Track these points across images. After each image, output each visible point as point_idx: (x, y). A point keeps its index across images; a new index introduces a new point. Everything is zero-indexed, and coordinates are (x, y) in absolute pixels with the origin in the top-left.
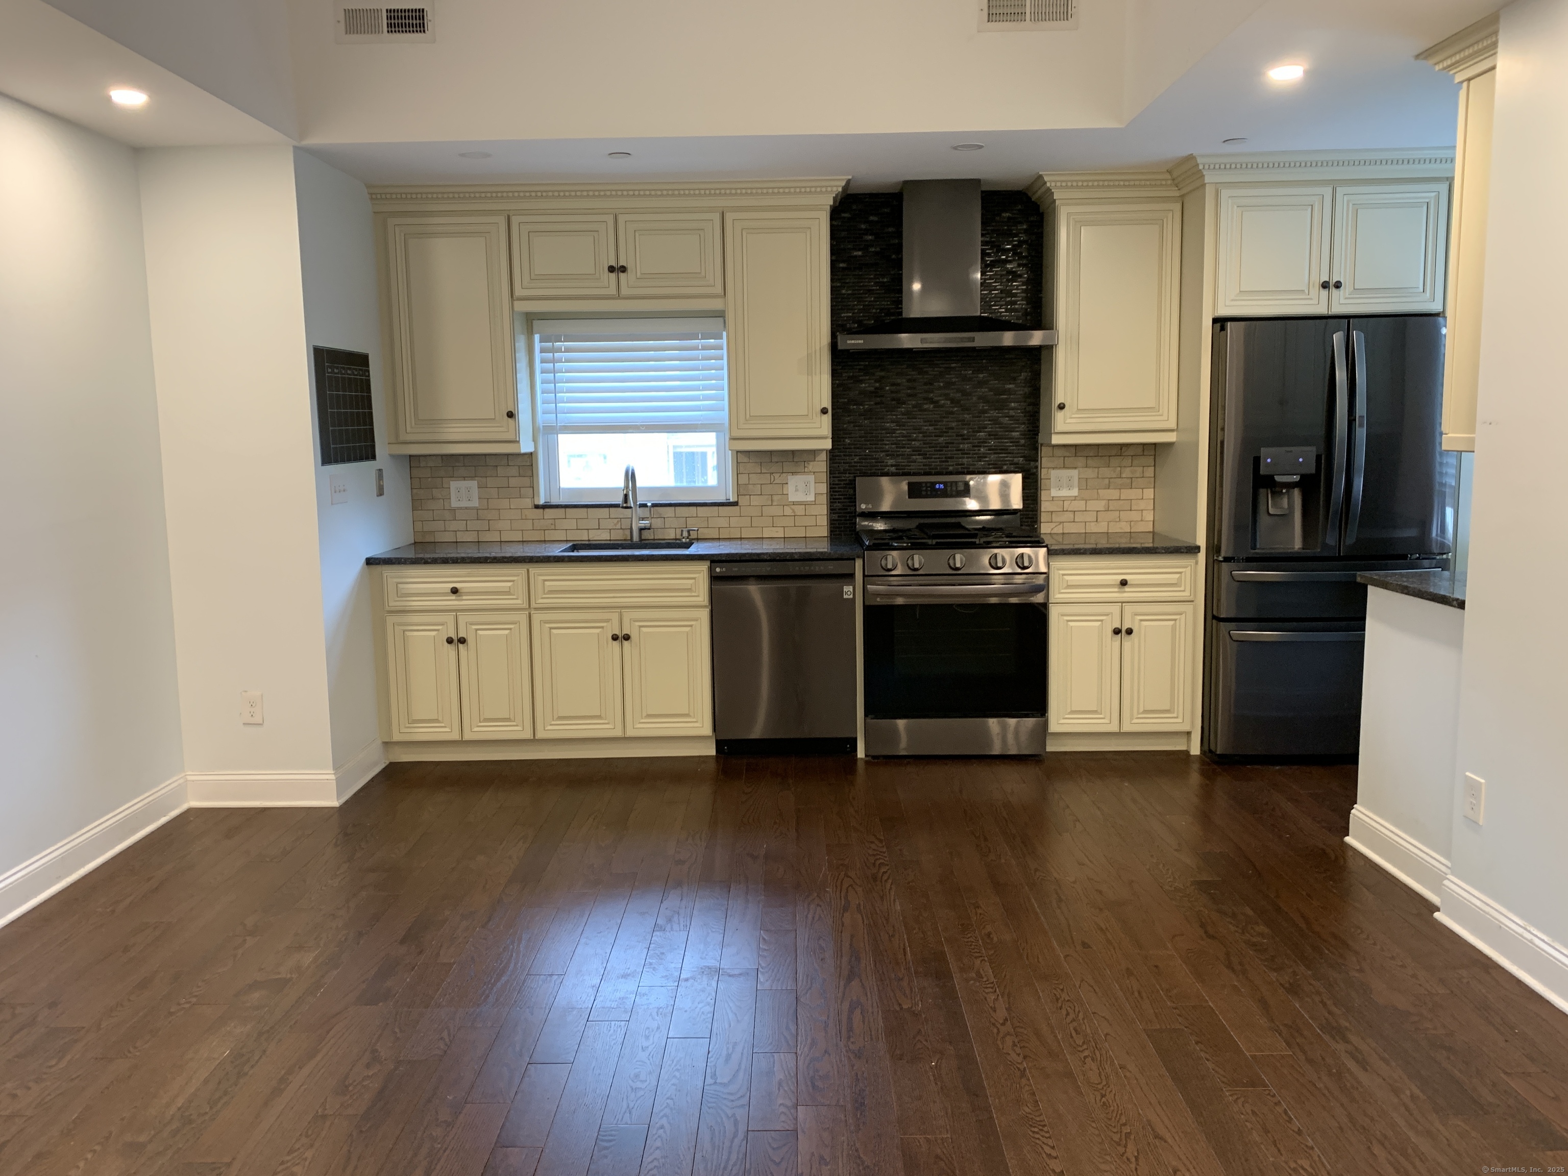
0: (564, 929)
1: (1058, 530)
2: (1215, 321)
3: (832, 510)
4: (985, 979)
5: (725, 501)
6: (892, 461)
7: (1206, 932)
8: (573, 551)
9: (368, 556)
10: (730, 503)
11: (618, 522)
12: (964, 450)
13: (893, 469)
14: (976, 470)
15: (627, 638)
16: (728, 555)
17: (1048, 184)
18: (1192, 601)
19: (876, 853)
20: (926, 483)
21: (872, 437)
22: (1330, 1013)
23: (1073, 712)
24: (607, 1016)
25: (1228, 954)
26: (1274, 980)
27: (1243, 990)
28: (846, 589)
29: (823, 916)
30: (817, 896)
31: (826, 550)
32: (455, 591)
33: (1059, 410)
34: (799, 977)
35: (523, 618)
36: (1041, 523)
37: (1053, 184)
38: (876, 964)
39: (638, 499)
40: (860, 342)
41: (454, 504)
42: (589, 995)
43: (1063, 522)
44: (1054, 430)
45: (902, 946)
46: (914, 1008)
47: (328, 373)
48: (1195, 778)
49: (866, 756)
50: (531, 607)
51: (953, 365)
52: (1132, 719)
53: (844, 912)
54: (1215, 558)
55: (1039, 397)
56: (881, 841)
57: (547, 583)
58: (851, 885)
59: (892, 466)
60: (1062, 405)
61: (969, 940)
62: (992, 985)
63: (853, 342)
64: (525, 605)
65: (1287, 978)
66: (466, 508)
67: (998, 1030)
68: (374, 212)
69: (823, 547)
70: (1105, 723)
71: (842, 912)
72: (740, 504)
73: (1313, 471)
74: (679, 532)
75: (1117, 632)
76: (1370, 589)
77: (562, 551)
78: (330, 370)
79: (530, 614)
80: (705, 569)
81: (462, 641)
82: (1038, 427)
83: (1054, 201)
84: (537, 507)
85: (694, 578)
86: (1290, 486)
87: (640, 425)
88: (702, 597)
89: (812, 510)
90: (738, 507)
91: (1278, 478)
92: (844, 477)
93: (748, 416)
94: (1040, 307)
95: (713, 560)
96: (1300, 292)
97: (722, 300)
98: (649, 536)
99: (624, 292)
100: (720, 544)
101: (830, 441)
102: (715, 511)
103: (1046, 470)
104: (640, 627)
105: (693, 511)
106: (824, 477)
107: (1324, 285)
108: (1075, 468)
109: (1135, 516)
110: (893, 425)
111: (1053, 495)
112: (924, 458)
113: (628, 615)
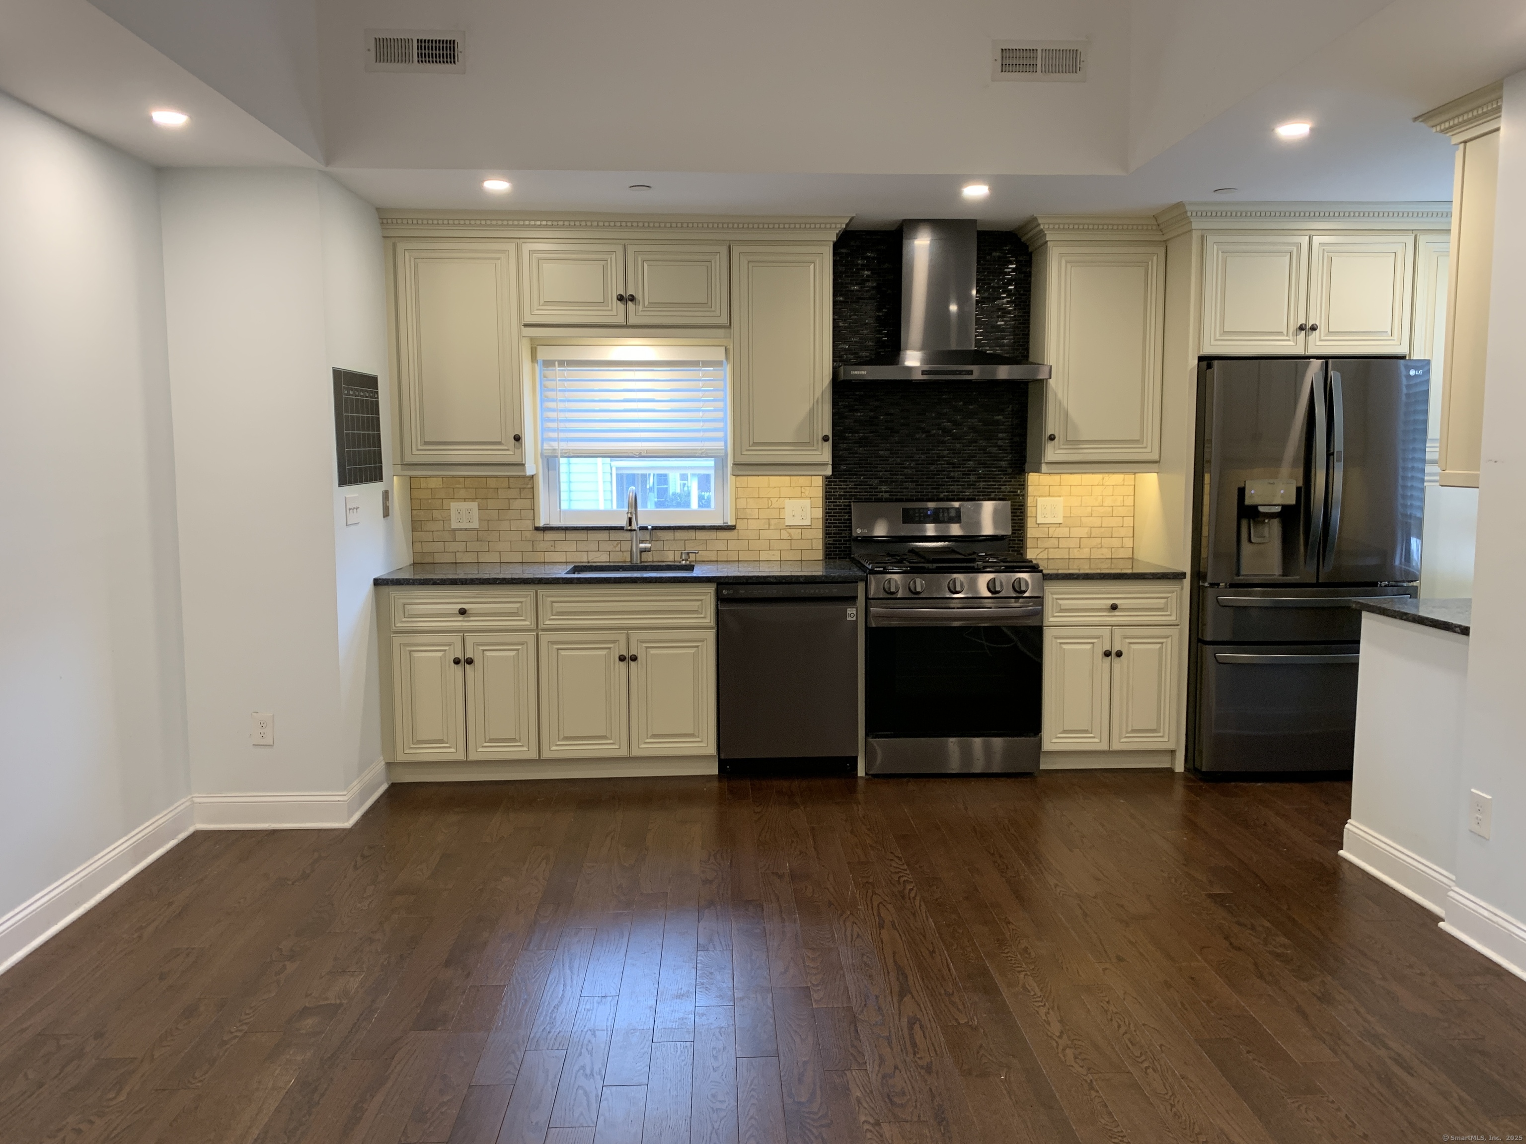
0: (607, 950)
1: (1044, 555)
2: (1201, 359)
3: (827, 534)
4: (1032, 993)
5: (722, 525)
6: (885, 487)
7: (1231, 944)
8: (574, 573)
9: (376, 576)
10: (728, 526)
11: (617, 544)
12: (954, 478)
13: (886, 495)
14: (965, 497)
15: (634, 658)
16: (735, 577)
17: (1042, 227)
18: (1178, 625)
19: (897, 870)
20: (916, 509)
21: (867, 464)
22: (1365, 1020)
23: (1065, 732)
24: (671, 1037)
25: (1256, 965)
26: (1307, 989)
27: (1279, 1000)
28: (849, 611)
29: (860, 933)
30: (851, 914)
31: (820, 573)
32: (463, 612)
33: (1050, 441)
34: (852, 995)
35: (530, 637)
36: (1027, 548)
37: (1046, 226)
38: (923, 979)
39: (639, 523)
40: (863, 372)
41: (454, 525)
42: (648, 1016)
43: (1048, 548)
44: (1044, 459)
45: (945, 962)
46: (970, 1023)
47: (345, 394)
48: (1179, 791)
49: (866, 774)
50: (539, 628)
51: (944, 396)
52: (1120, 738)
53: (880, 930)
54: (1201, 584)
55: (1026, 428)
56: (900, 859)
57: (555, 605)
58: (880, 903)
59: (886, 492)
60: (1053, 437)
61: (1009, 955)
62: (1040, 999)
63: (856, 373)
64: (532, 626)
65: (1317, 987)
66: (466, 529)
67: (1057, 1042)
68: (384, 237)
69: (818, 570)
70: (1094, 742)
71: (878, 929)
72: (737, 528)
73: (1294, 502)
74: (678, 554)
75: (1107, 654)
76: (1364, 614)
77: (567, 573)
78: (346, 392)
79: (537, 635)
80: (712, 591)
81: (470, 661)
82: (1025, 457)
83: (1046, 242)
84: (537, 529)
85: (701, 600)
86: (1272, 516)
87: (641, 450)
88: (709, 618)
89: (808, 534)
90: (736, 531)
91: (1261, 509)
92: (840, 502)
93: (751, 443)
94: (1028, 342)
95: (721, 583)
96: (1280, 333)
97: (728, 330)
98: (648, 558)
99: (632, 320)
100: (720, 566)
101: (830, 467)
102: (713, 534)
103: (1032, 498)
104: (647, 648)
105: (691, 534)
106: (819, 502)
107: (1302, 328)
108: (1060, 496)
109: (1116, 543)
110: (887, 453)
111: (1038, 522)
112: (916, 485)
113: (635, 636)
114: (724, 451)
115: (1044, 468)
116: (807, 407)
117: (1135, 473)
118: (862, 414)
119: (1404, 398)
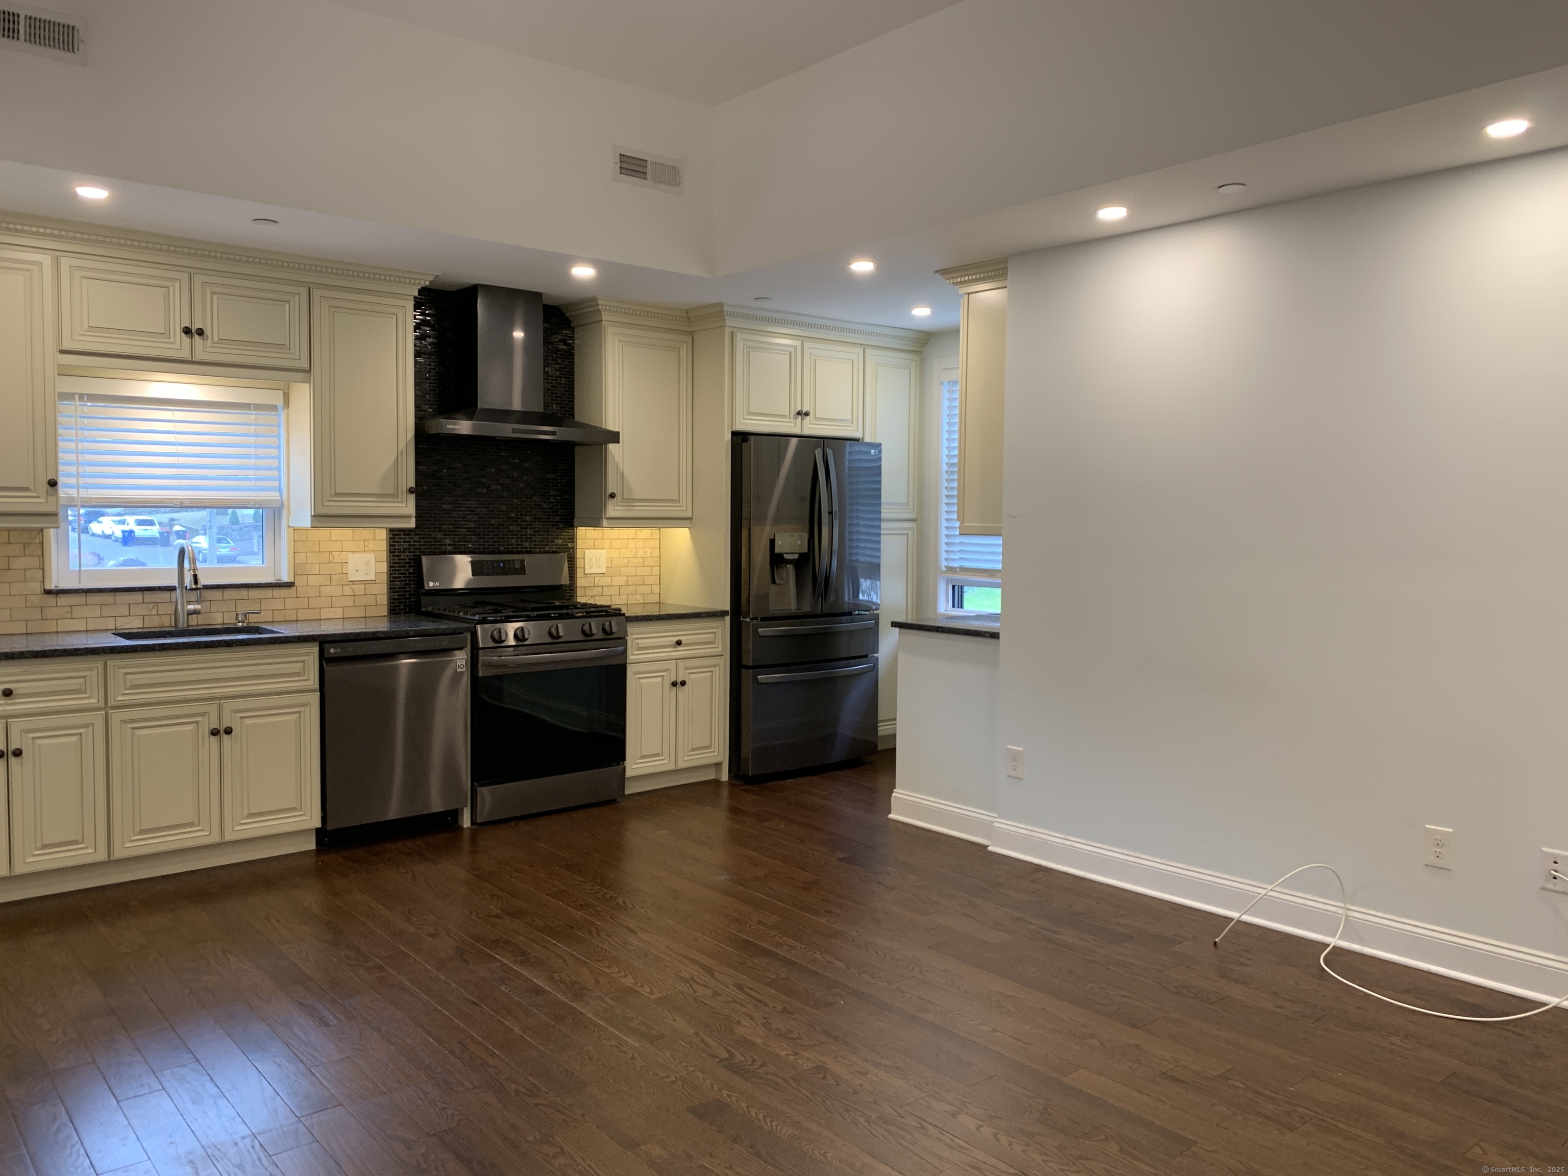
2: (735, 434)
3: (392, 589)
5: (279, 582)
10: (286, 583)
12: (513, 531)
13: (462, 548)
14: (524, 550)
15: (228, 731)
17: (599, 307)
18: (722, 655)
20: (487, 561)
21: (430, 517)
23: (643, 757)
32: (7, 693)
33: (610, 499)
35: (97, 718)
36: (577, 591)
40: (455, 427)
43: (594, 596)
44: (605, 515)
48: (726, 797)
49: (472, 824)
50: (109, 705)
51: (502, 454)
54: (738, 619)
55: (573, 486)
56: (586, 882)
57: (128, 677)
59: (449, 545)
60: (614, 495)
63: (450, 427)
64: (100, 704)
69: (383, 626)
70: (664, 764)
72: (296, 584)
73: (807, 551)
79: (107, 714)
80: (313, 651)
81: (16, 753)
82: (574, 512)
83: (601, 321)
84: (49, 592)
85: (300, 662)
86: (790, 561)
87: (183, 499)
88: (313, 681)
89: (373, 589)
90: (294, 588)
91: (786, 556)
92: (404, 556)
93: (333, 493)
94: (573, 408)
95: (323, 641)
96: (785, 416)
97: (307, 374)
98: (194, 621)
99: (199, 356)
100: (299, 625)
101: (414, 520)
102: (269, 593)
103: (580, 550)
104: (242, 718)
105: (244, 593)
106: (384, 556)
107: (799, 413)
108: (603, 549)
109: (647, 589)
110: (450, 506)
111: (586, 572)
112: (479, 538)
113: (228, 706)
114: (280, 502)
115: (605, 522)
116: (391, 459)
117: (660, 528)
118: (425, 467)
119: (847, 470)
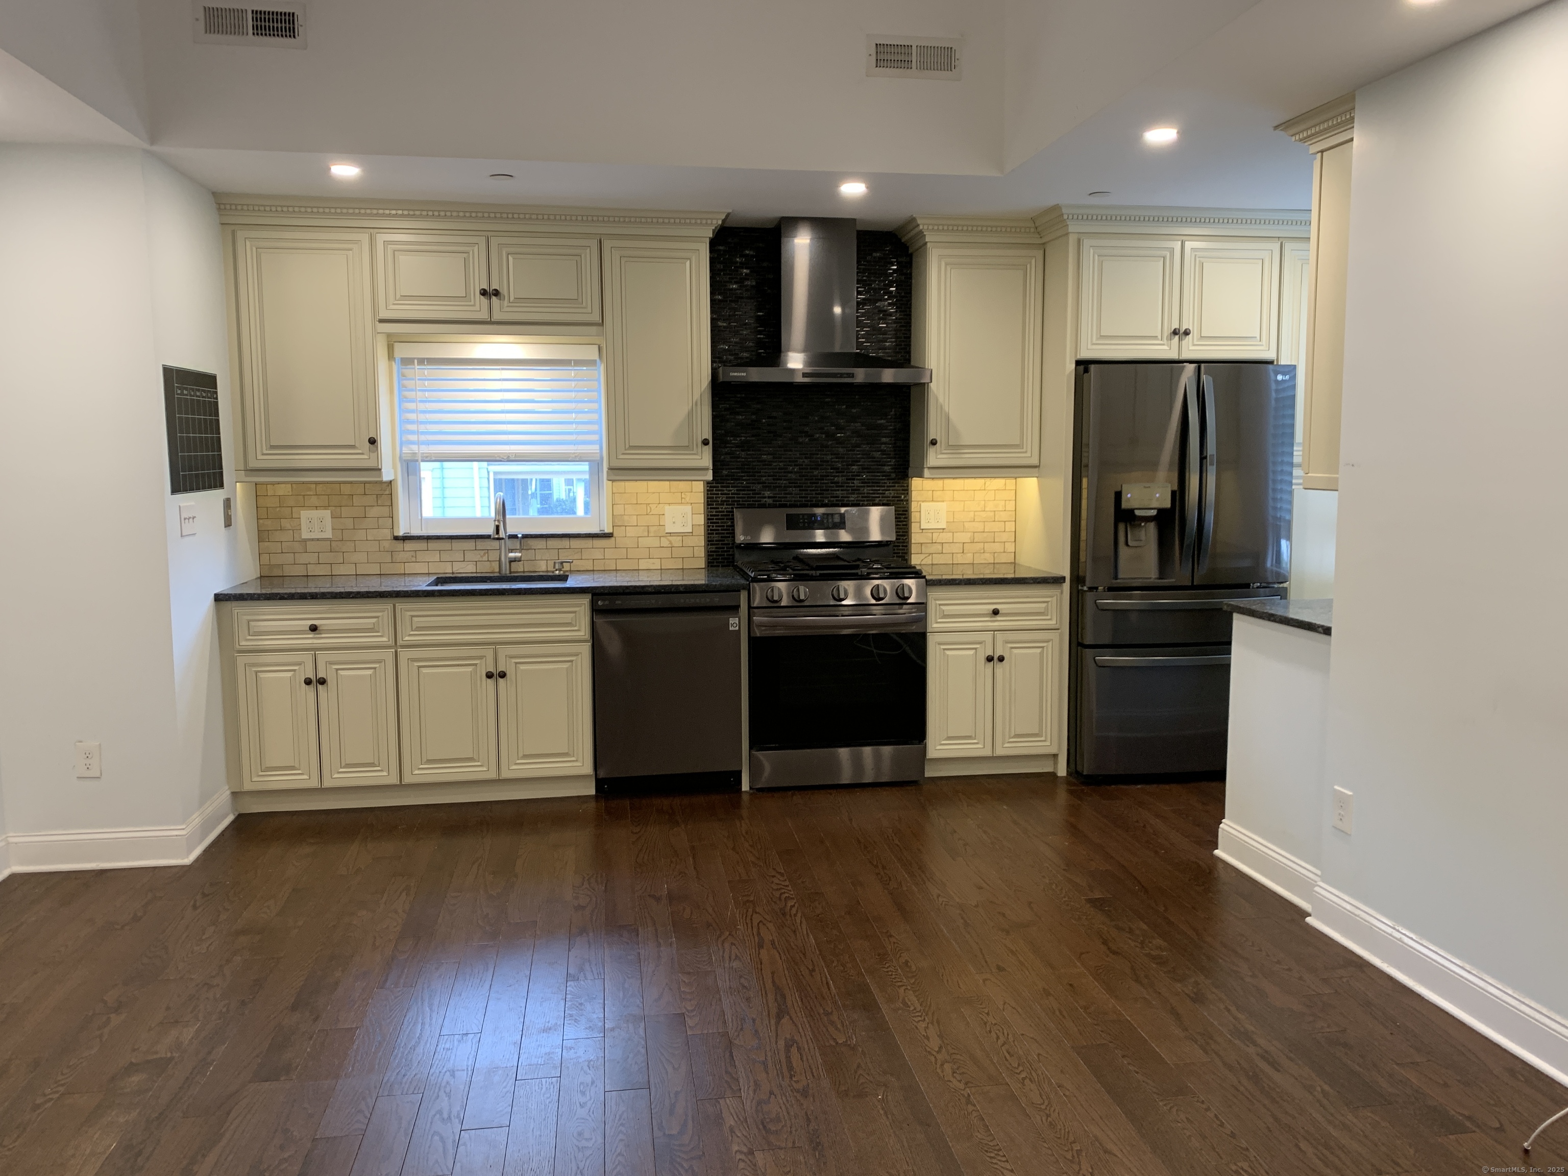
0: (470, 984)
1: (928, 561)
2: (1079, 363)
3: (709, 541)
4: (912, 1008)
5: (599, 532)
6: (769, 493)
7: (1109, 949)
8: (437, 585)
9: (216, 592)
10: (604, 534)
11: (485, 554)
12: (838, 483)
13: (770, 501)
15: (503, 675)
16: (610, 587)
17: (921, 227)
18: (1058, 629)
19: (779, 887)
20: (803, 515)
21: (749, 469)
22: (1235, 1018)
23: (950, 738)
24: (536, 1074)
25: (1133, 968)
26: (1180, 990)
27: (1154, 1002)
28: (732, 621)
29: (738, 954)
30: (729, 934)
31: (703, 582)
32: (314, 629)
33: (931, 446)
34: (728, 1019)
35: (389, 655)
36: (911, 554)
37: (926, 227)
38: (802, 999)
39: (508, 530)
40: (743, 374)
41: (305, 535)
42: (512, 1052)
43: (932, 554)
44: (927, 464)
45: (824, 979)
46: (849, 1043)
47: (178, 394)
48: (1062, 796)
49: (751, 788)
50: (398, 644)
51: (827, 400)
52: (1003, 744)
53: (759, 950)
54: (1080, 588)
55: (909, 432)
56: (782, 875)
57: (415, 619)
58: (760, 921)
59: (769, 497)
60: (934, 441)
61: (889, 969)
62: (920, 1014)
63: (736, 374)
64: (390, 643)
65: (1191, 988)
66: (318, 540)
67: (935, 1057)
68: (222, 224)
69: (700, 579)
70: (979, 748)
71: (757, 949)
72: (615, 535)
73: (1169, 506)
74: (551, 564)
75: (990, 659)
76: (1236, 616)
77: (428, 585)
78: (179, 392)
79: (396, 652)
80: (586, 602)
81: (322, 682)
82: (908, 461)
83: (926, 243)
84: (396, 538)
85: (575, 612)
86: (1148, 519)
87: (509, 453)
88: (584, 631)
89: (689, 541)
90: (613, 539)
91: (1137, 513)
92: (722, 508)
93: (627, 446)
94: (910, 345)
95: (595, 593)
96: (1155, 337)
97: (600, 328)
98: (519, 568)
99: (497, 316)
100: (596, 576)
101: (711, 472)
102: (589, 543)
103: (916, 503)
104: (516, 663)
105: (565, 543)
106: (701, 508)
107: (1175, 332)
108: (943, 501)
109: (998, 547)
110: (770, 457)
111: (922, 528)
112: (800, 490)
113: (503, 651)
114: (598, 455)
115: (926, 473)
116: (685, 410)
117: (1016, 478)
118: (743, 417)
119: (1273, 402)
